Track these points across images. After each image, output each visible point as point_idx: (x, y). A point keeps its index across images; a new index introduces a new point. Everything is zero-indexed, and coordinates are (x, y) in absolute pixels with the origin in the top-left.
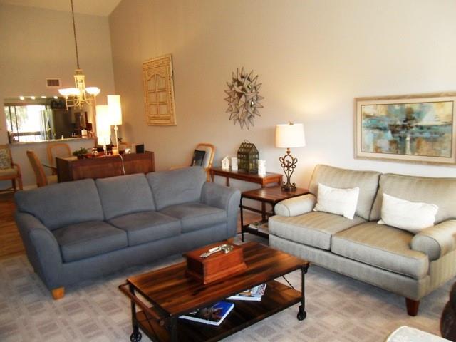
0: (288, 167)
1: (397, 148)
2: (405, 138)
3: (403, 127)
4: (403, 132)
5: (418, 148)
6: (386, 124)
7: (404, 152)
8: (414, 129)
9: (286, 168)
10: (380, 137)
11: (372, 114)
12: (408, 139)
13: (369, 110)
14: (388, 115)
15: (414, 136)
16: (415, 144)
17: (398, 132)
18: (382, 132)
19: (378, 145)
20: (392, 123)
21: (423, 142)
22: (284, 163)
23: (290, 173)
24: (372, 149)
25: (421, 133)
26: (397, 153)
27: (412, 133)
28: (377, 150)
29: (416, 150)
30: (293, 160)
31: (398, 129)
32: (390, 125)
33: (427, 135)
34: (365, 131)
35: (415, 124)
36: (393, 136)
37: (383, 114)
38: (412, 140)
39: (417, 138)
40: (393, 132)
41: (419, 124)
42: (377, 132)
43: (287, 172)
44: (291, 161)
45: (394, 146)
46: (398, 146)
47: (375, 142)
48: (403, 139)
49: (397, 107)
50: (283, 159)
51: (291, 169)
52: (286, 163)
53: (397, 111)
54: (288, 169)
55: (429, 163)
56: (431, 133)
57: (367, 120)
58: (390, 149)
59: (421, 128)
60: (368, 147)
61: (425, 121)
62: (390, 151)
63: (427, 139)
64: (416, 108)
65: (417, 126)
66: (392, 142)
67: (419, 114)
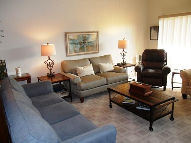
0: (50, 65)
1: (82, 50)
2: (84, 46)
3: (83, 43)
4: (83, 44)
5: (88, 49)
6: (78, 42)
7: (84, 51)
8: (87, 43)
9: (49, 66)
10: (76, 47)
11: (72, 39)
12: (85, 46)
13: (71, 37)
14: (78, 39)
15: (87, 45)
16: (87, 48)
17: (82, 44)
18: (76, 45)
19: (75, 50)
20: (80, 42)
21: (89, 47)
22: (47, 64)
23: (51, 68)
24: (73, 52)
25: (89, 44)
26: (82, 52)
27: (86, 45)
28: (75, 52)
29: (88, 50)
30: (52, 61)
31: (81, 43)
32: (79, 42)
33: (90, 44)
34: (70, 46)
35: (86, 42)
36: (80, 46)
37: (77, 38)
38: (86, 47)
39: (88, 46)
40: (80, 45)
41: (88, 41)
42: (74, 45)
43: (49, 68)
44: (51, 62)
45: (81, 49)
46: (82, 49)
47: (74, 49)
48: (83, 47)
49: (81, 36)
50: (47, 62)
51: (51, 66)
52: (49, 64)
53: (81, 37)
54: (50, 66)
55: (92, 53)
56: (91, 44)
57: (70, 41)
59: (89, 42)
60: (72, 51)
61: (89, 41)
62: (80, 52)
64: (87, 36)
65: (87, 42)
66: (80, 48)
67: (88, 38)
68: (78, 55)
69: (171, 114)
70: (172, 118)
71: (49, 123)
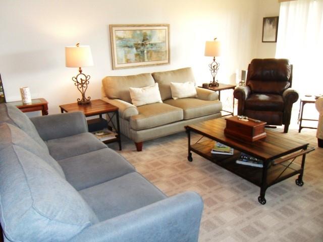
0: (82, 84)
1: (140, 58)
2: (144, 51)
3: (143, 45)
4: (142, 48)
5: (151, 57)
6: (132, 43)
7: (144, 61)
8: (148, 46)
9: (80, 86)
10: (129, 52)
11: (122, 37)
12: (145, 52)
13: (120, 34)
14: (133, 37)
15: (148, 50)
16: (149, 54)
17: (139, 48)
18: (130, 49)
19: (128, 58)
20: (136, 43)
21: (153, 53)
22: (78, 82)
23: (84, 89)
24: (124, 61)
25: (152, 48)
26: (140, 61)
27: (147, 48)
28: (128, 61)
29: (150, 58)
30: (86, 77)
31: (139, 46)
32: (135, 44)
33: (154, 49)
34: (119, 49)
35: (148, 43)
36: (137, 51)
37: (130, 36)
38: (148, 52)
39: (150, 51)
40: (137, 48)
41: (151, 42)
42: (127, 49)
43: (81, 89)
44: (84, 78)
45: (138, 57)
46: (140, 56)
47: (126, 56)
48: (143, 52)
49: (138, 32)
50: (76, 78)
51: (85, 85)
52: (80, 82)
53: (138, 34)
54: (82, 86)
55: (158, 65)
56: (157, 48)
57: (119, 41)
58: (136, 60)
59: (152, 45)
60: (122, 59)
61: (153, 41)
62: (136, 61)
63: (155, 51)
64: (148, 33)
65: (149, 44)
66: (137, 55)
67: (150, 36)
68: (133, 67)
69: (299, 174)
70: (299, 182)
71: (75, 187)
